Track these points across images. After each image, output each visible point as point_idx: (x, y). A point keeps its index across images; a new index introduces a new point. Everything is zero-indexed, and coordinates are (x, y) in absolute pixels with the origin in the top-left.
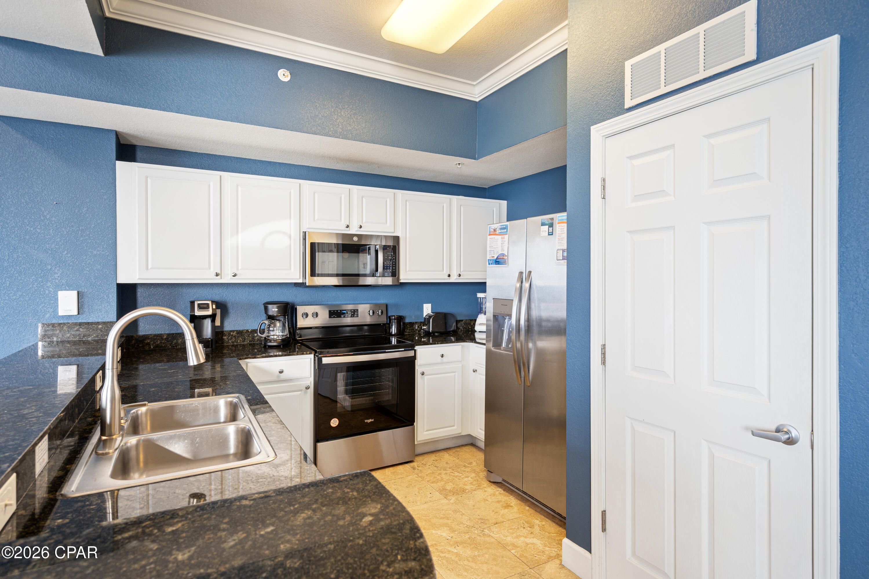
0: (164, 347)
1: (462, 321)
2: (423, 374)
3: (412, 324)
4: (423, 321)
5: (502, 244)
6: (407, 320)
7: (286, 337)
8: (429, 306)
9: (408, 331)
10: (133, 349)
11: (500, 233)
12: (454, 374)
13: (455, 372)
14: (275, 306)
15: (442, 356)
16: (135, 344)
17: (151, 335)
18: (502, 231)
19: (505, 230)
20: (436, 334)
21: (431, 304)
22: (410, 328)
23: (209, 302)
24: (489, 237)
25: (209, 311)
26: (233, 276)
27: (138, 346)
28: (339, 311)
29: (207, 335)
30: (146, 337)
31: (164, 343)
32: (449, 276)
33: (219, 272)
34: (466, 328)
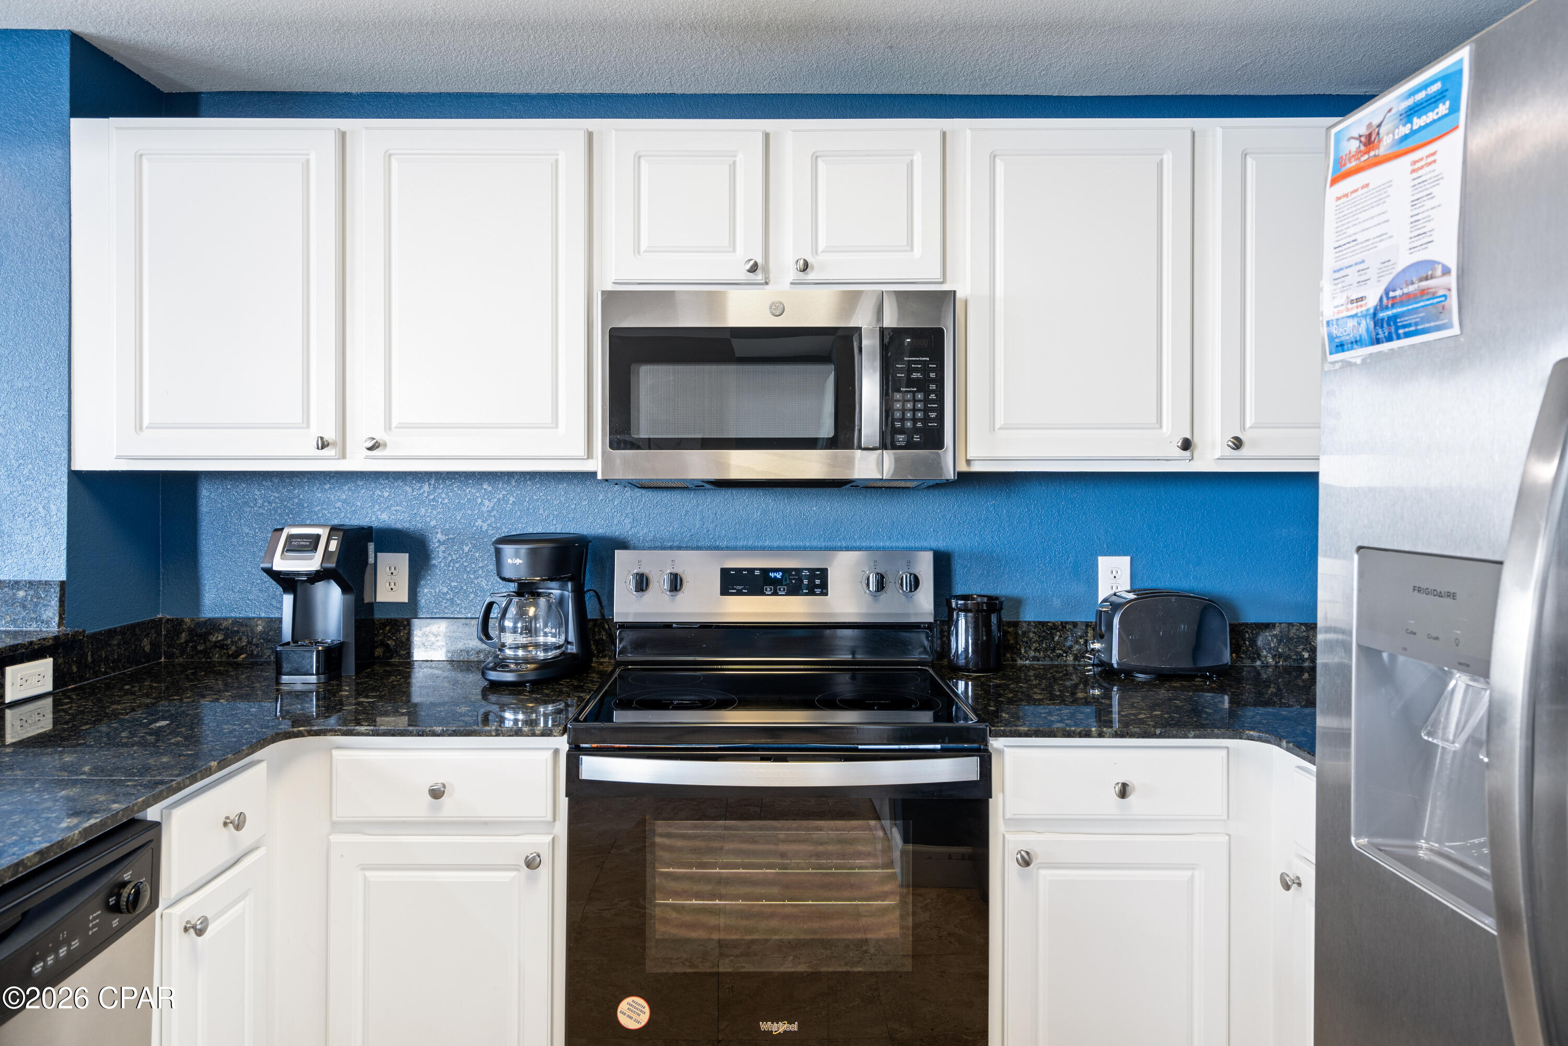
0: (258, 656)
1: (1267, 626)
2: (1026, 862)
3: (1047, 630)
4: (1092, 619)
5: (1414, 203)
6: (1029, 615)
7: (558, 652)
8: (1122, 564)
9: (1032, 654)
10: (182, 656)
11: (1405, 137)
12: (1189, 873)
13: (1192, 867)
14: (523, 548)
15: (1123, 792)
16: (187, 642)
17: (226, 619)
18: (1418, 122)
19: (1443, 109)
20: (1141, 677)
21: (1128, 559)
22: (1040, 643)
23: (323, 532)
24: (1333, 192)
25: (311, 558)
26: (370, 449)
27: (194, 648)
28: (757, 573)
29: (326, 633)
30: (213, 625)
31: (257, 646)
32: (1187, 445)
33: (330, 435)
34: (1287, 658)
